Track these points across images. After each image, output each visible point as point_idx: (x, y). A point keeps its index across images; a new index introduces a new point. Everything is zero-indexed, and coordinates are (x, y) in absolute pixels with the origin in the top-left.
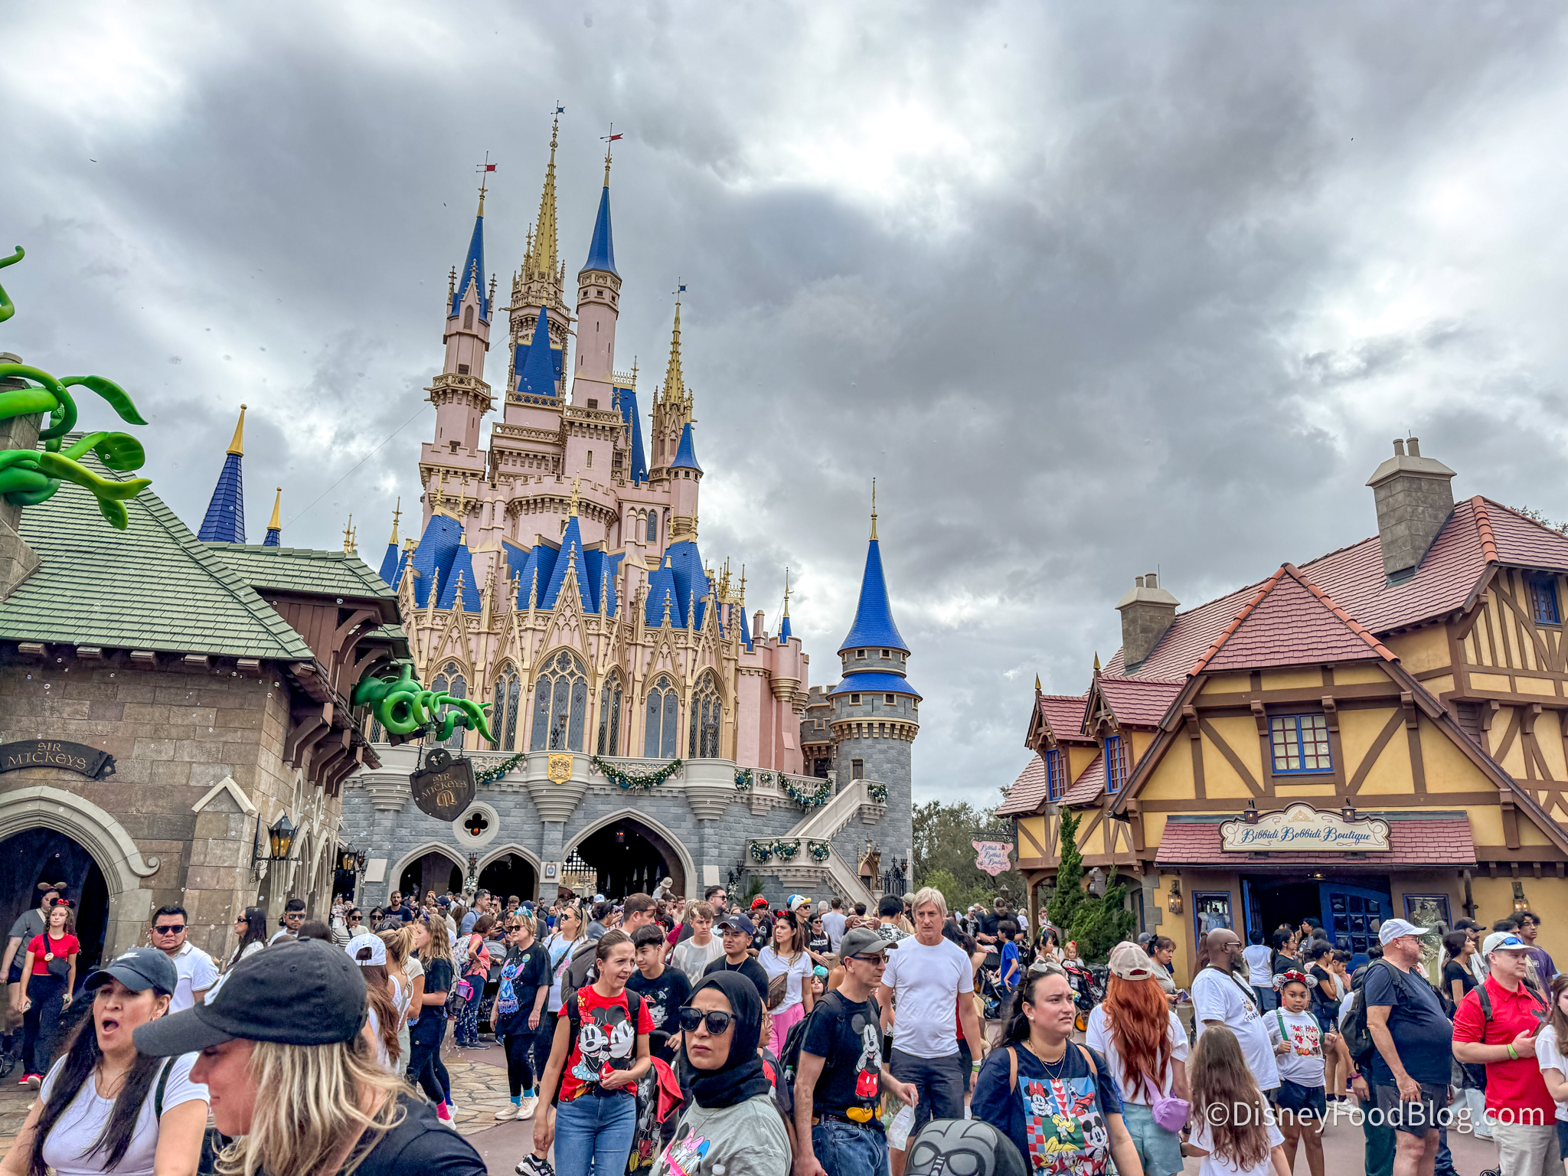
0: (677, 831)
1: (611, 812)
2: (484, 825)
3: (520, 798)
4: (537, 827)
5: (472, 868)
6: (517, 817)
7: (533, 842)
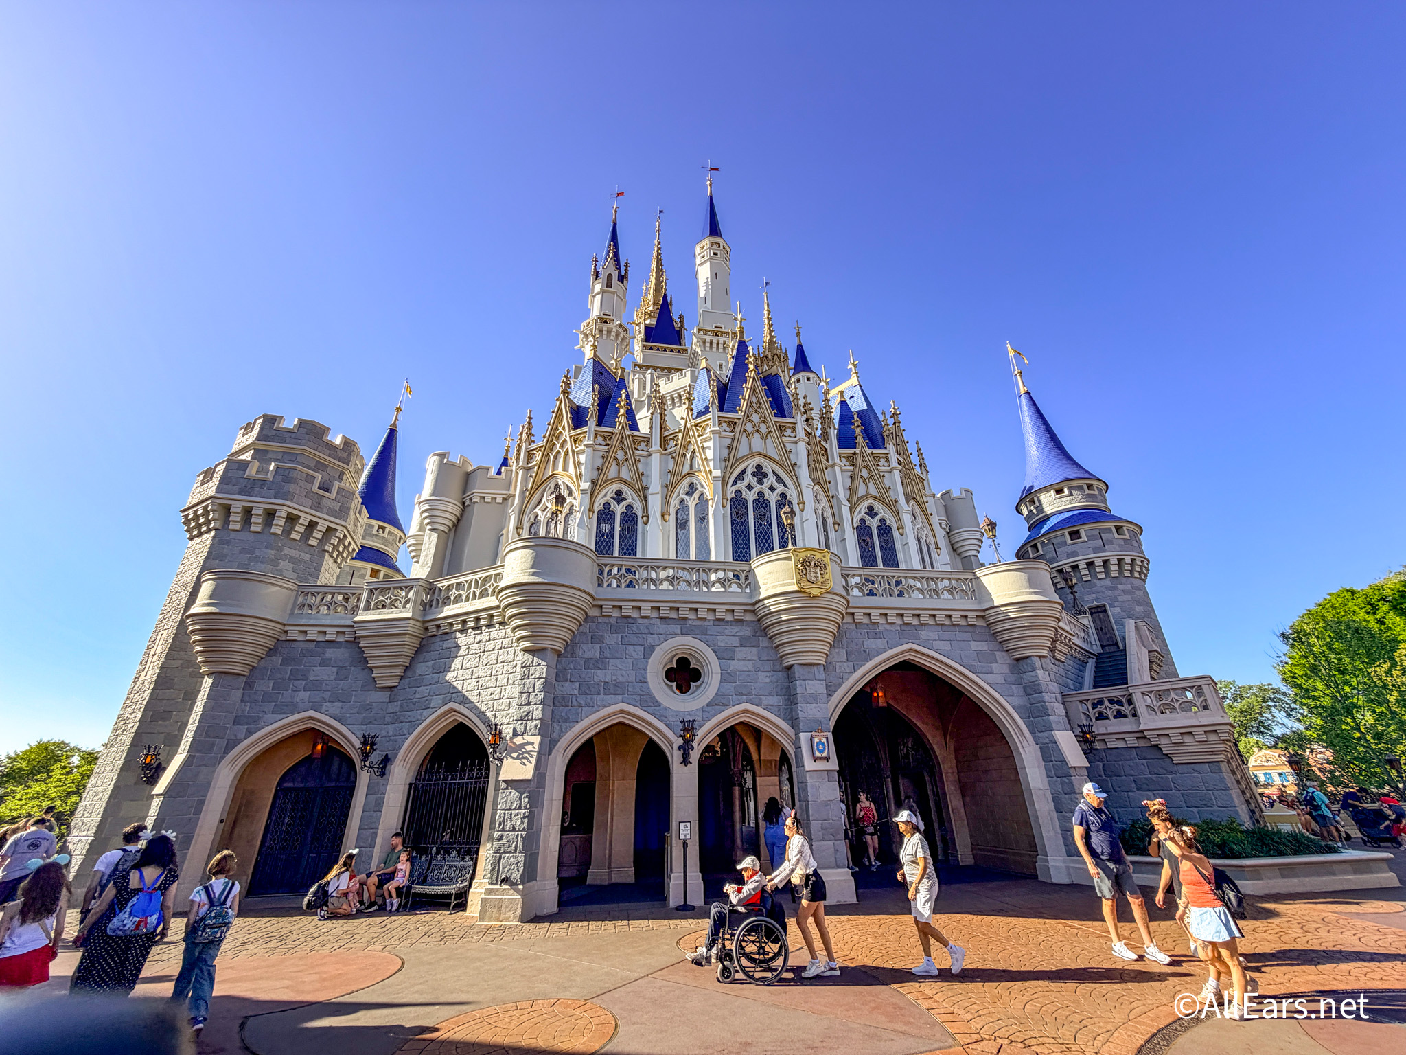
0: (989, 677)
1: (885, 650)
2: (696, 675)
3: (746, 632)
4: (781, 676)
5: (685, 749)
6: (746, 660)
7: (776, 700)
